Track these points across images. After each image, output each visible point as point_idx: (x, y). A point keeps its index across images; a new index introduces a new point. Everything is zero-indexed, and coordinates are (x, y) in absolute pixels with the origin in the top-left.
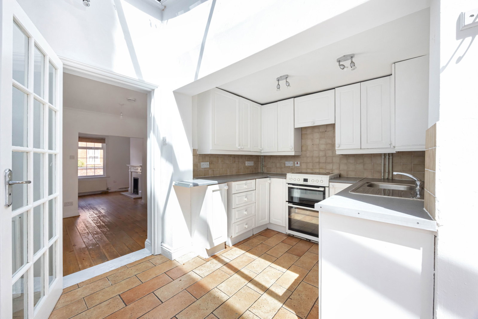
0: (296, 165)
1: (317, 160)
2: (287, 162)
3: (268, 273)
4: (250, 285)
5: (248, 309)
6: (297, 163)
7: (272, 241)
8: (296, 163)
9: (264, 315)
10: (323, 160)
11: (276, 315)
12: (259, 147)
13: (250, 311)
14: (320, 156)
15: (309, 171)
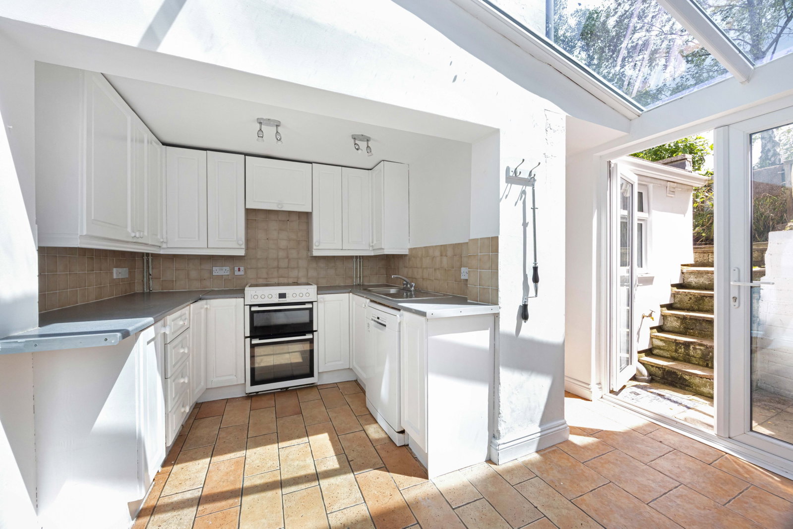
0: (237, 273)
1: (275, 264)
2: (217, 268)
3: (291, 457)
4: (286, 490)
5: (327, 514)
6: (239, 269)
7: (234, 417)
8: (236, 269)
9: (350, 500)
10: (283, 264)
11: (361, 488)
12: (159, 237)
13: (331, 513)
14: (279, 257)
15: (261, 281)
